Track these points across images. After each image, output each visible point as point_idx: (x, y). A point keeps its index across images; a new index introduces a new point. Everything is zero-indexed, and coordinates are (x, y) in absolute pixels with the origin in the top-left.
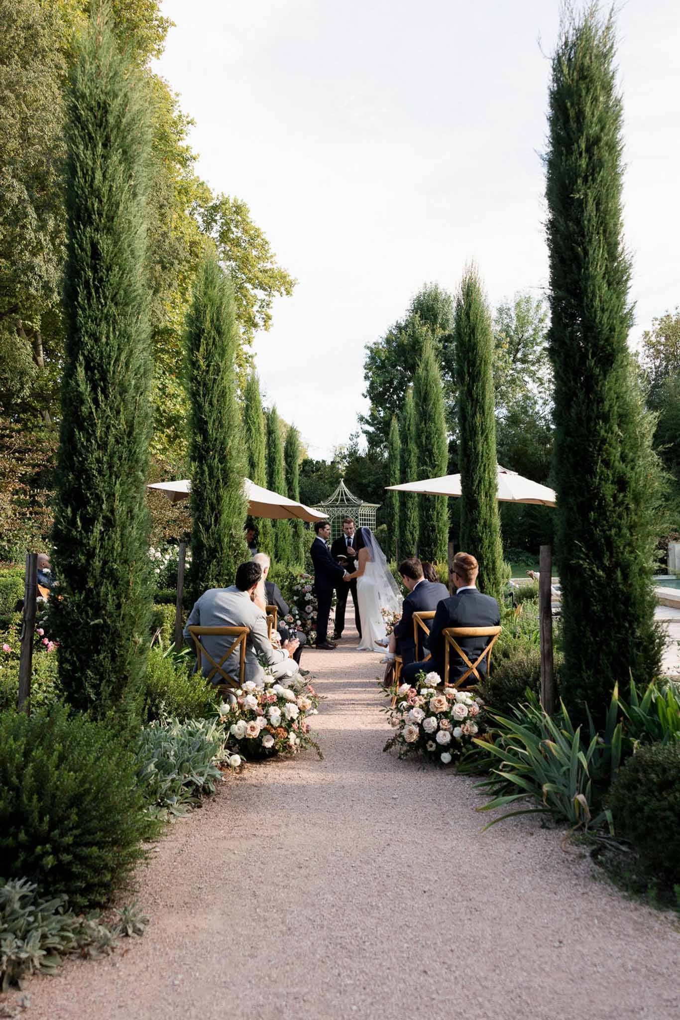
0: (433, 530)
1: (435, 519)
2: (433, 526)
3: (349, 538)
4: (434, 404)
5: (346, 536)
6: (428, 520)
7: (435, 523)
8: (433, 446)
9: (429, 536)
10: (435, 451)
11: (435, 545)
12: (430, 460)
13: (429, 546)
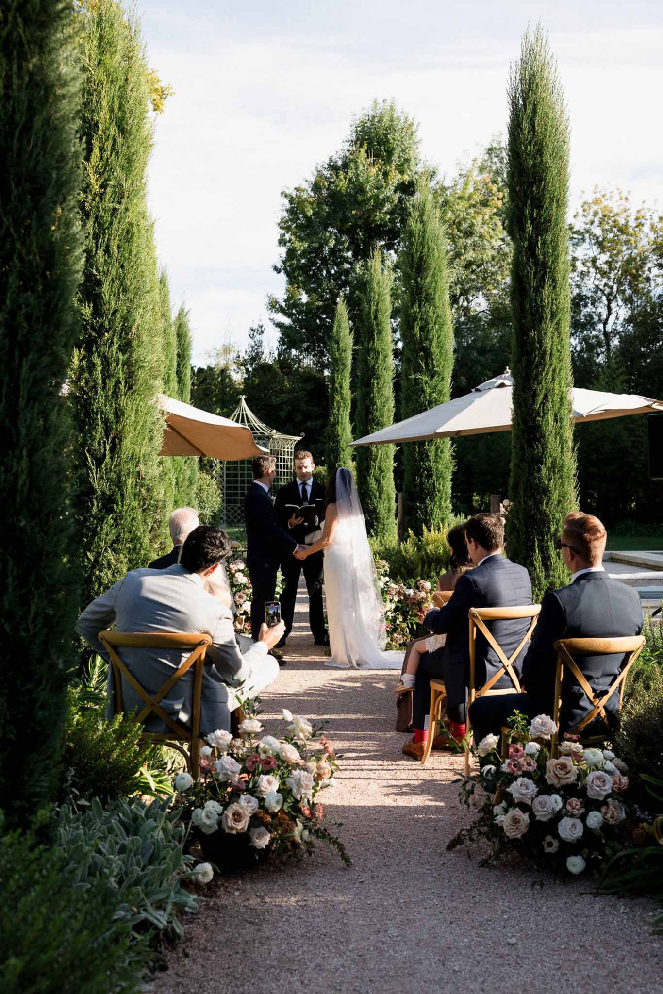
0: (430, 476)
1: (432, 458)
2: (429, 469)
3: (304, 484)
4: (434, 275)
5: (299, 481)
6: (422, 460)
7: (432, 464)
8: (431, 342)
9: (422, 483)
10: (434, 349)
11: (432, 500)
12: (427, 364)
13: (423, 501)
